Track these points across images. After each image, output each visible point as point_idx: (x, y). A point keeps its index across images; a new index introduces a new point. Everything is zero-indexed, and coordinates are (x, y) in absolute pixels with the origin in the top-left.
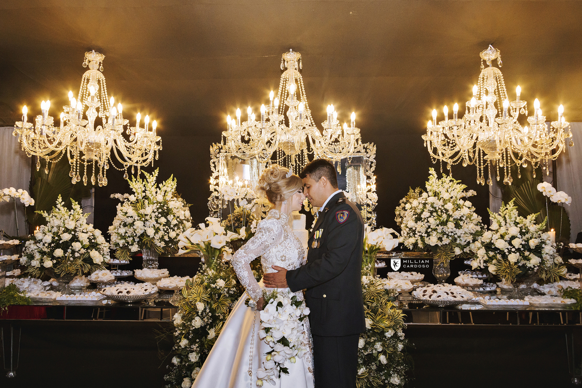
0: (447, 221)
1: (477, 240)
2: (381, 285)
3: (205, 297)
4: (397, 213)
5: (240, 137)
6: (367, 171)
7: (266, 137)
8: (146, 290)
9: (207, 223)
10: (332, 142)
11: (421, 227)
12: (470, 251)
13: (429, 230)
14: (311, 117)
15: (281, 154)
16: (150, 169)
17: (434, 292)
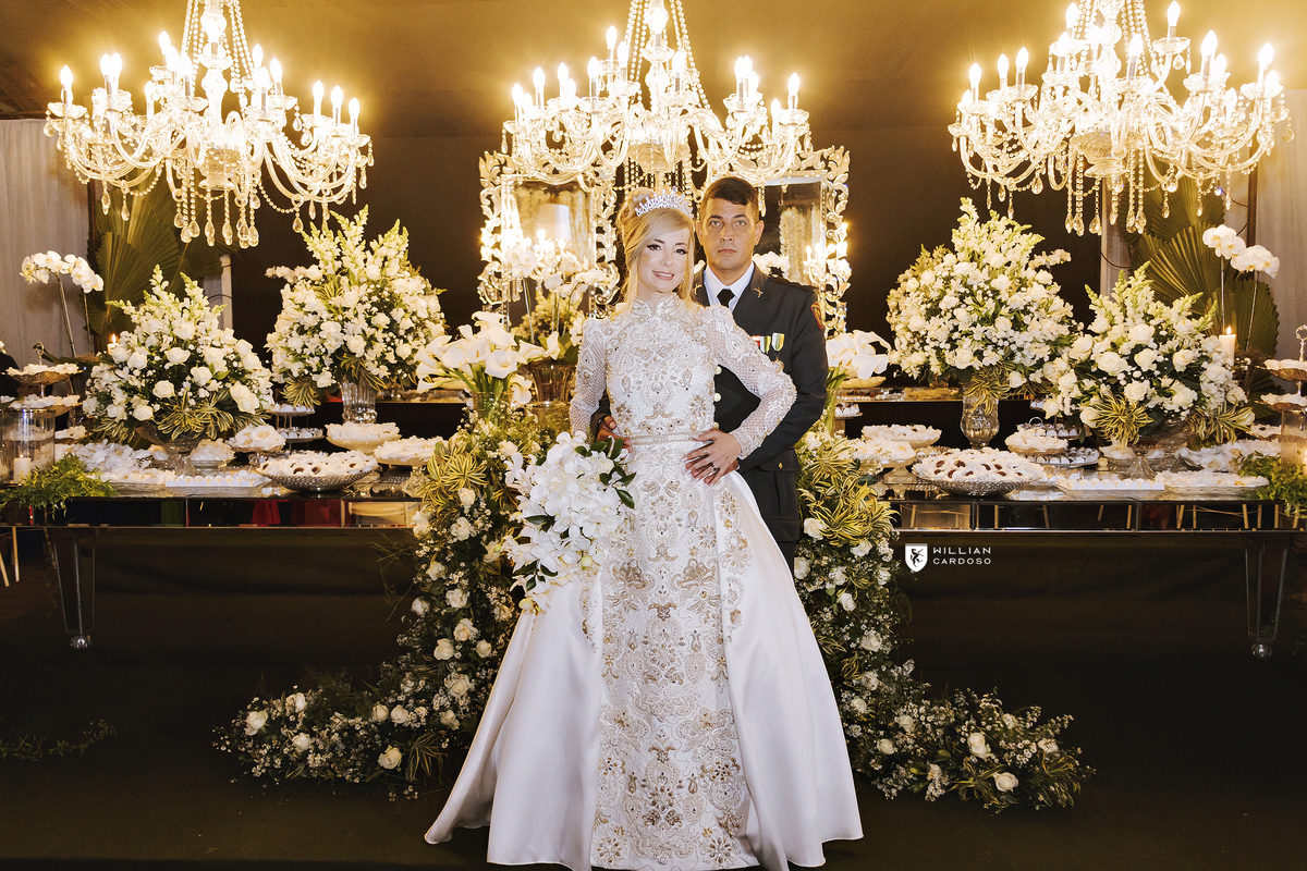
0: (995, 315)
1: (1060, 356)
2: (847, 451)
3: (478, 478)
4: (891, 303)
5: (543, 134)
6: (828, 211)
7: (601, 133)
8: (352, 466)
9: (476, 324)
10: (747, 144)
11: (937, 329)
12: (1043, 379)
13: (956, 335)
14: (700, 86)
15: (632, 172)
16: (348, 210)
17: (961, 464)
